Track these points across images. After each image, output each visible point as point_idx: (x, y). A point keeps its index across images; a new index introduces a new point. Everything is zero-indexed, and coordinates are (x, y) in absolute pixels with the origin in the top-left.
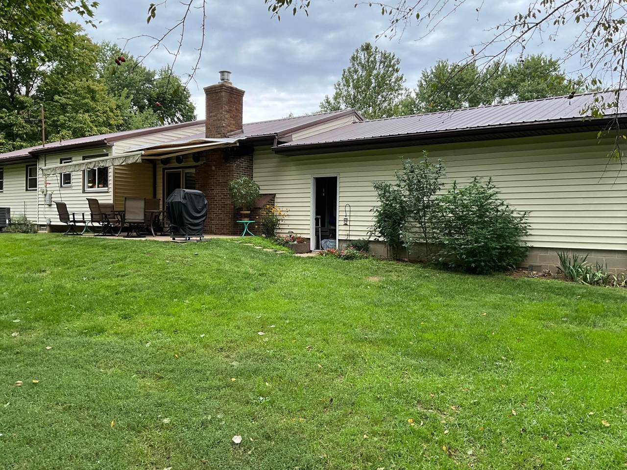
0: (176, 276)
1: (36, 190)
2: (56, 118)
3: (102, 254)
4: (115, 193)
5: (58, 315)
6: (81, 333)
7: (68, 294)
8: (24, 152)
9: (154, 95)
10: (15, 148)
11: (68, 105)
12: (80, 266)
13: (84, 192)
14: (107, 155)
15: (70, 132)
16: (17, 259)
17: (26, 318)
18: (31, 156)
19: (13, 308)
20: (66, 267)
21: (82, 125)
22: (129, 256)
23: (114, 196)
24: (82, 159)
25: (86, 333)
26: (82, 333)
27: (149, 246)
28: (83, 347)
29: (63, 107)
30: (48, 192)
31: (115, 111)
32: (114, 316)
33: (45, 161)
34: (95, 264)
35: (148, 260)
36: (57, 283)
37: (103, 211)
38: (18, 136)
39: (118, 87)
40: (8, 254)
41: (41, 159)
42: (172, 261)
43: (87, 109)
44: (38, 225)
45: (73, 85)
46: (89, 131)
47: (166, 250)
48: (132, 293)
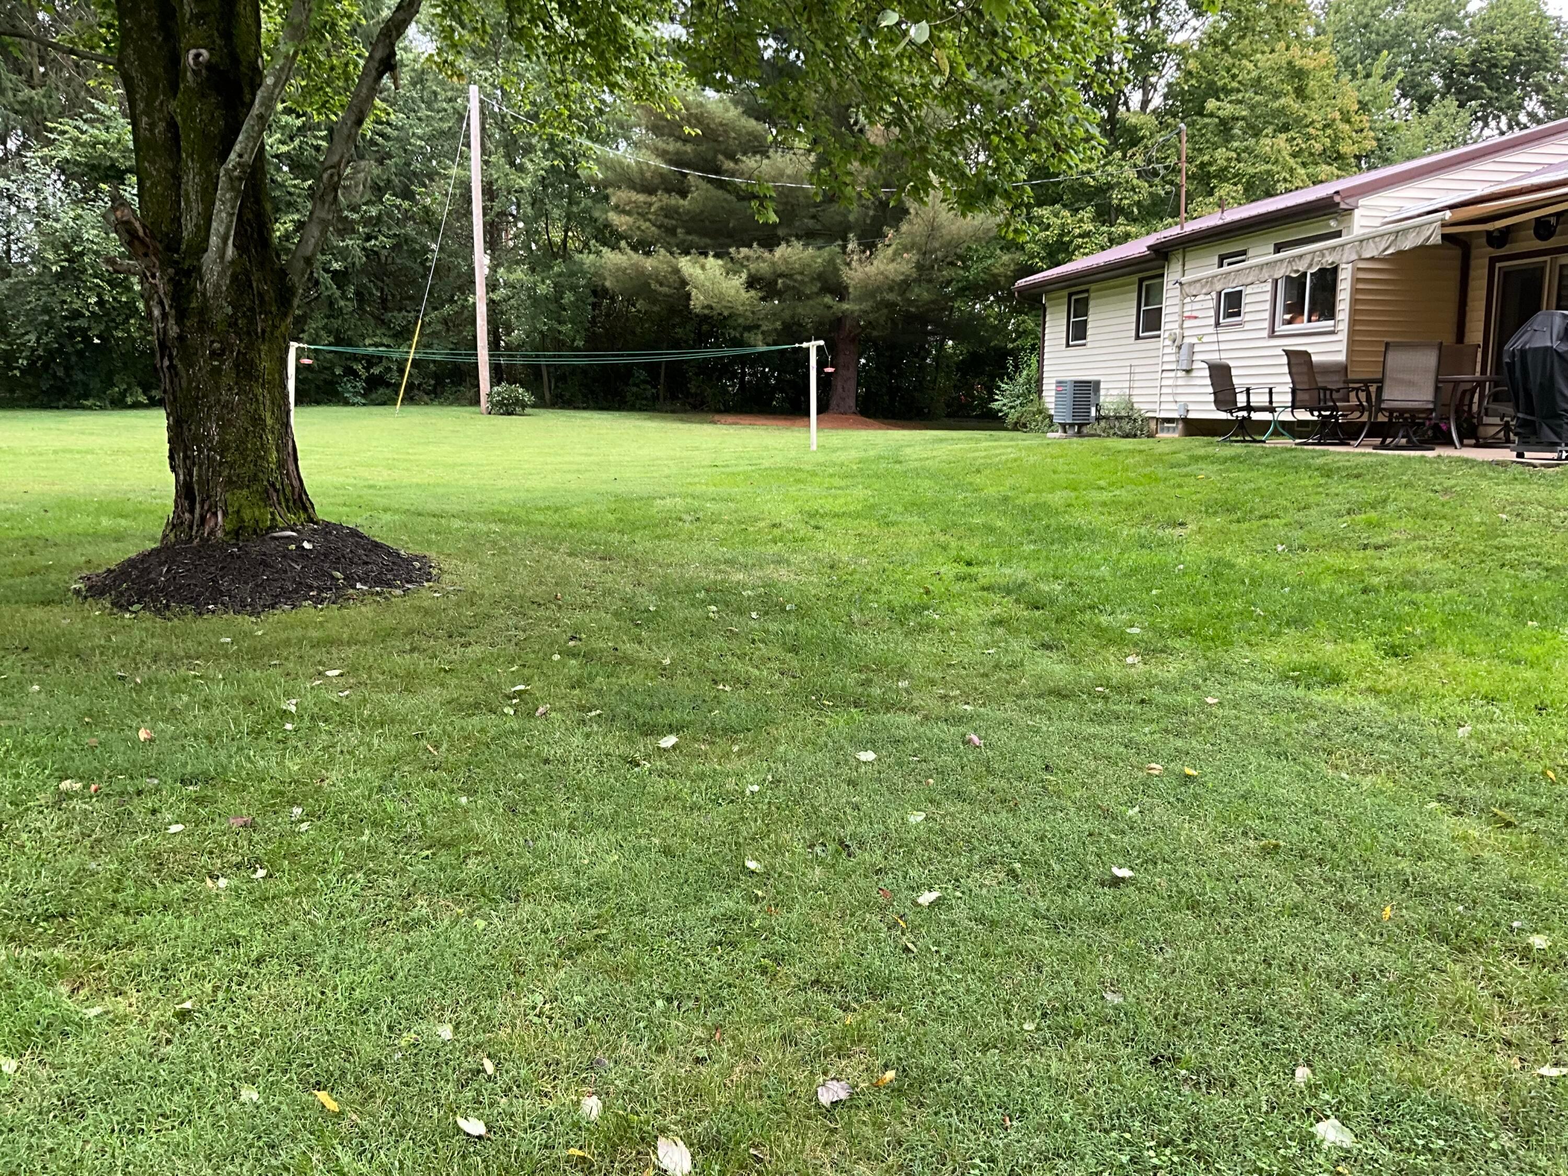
0: (1530, 559)
1: (1159, 336)
2: (1206, 158)
3: (1321, 489)
4: (1352, 332)
5: (1225, 629)
6: (1284, 678)
7: (1243, 582)
8: (1137, 247)
9: (1464, 57)
10: (1113, 241)
11: (1237, 119)
12: (1267, 517)
13: (1272, 334)
14: (1338, 234)
15: (1240, 187)
16: (1123, 494)
17: (1153, 627)
18: (1154, 256)
19: (1123, 602)
20: (1235, 517)
21: (1269, 166)
22: (1392, 496)
23: (1351, 342)
24: (1272, 250)
25: (1296, 680)
26: (1287, 678)
27: (1450, 472)
28: (1293, 710)
29: (1225, 127)
30: (1186, 341)
31: (1355, 118)
32: (1365, 647)
33: (1184, 265)
34: (1306, 512)
35: (1446, 510)
36: (1215, 555)
37: (1321, 381)
38: (1120, 210)
39: (1362, 53)
40: (1102, 483)
41: (1174, 261)
42: (1518, 515)
43: (1284, 124)
44: (1157, 419)
45: (1251, 66)
46: (1285, 180)
47: (1497, 484)
48: (1407, 592)
